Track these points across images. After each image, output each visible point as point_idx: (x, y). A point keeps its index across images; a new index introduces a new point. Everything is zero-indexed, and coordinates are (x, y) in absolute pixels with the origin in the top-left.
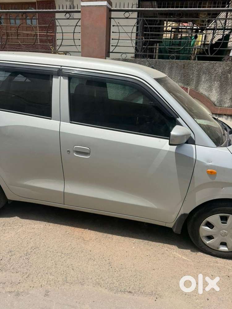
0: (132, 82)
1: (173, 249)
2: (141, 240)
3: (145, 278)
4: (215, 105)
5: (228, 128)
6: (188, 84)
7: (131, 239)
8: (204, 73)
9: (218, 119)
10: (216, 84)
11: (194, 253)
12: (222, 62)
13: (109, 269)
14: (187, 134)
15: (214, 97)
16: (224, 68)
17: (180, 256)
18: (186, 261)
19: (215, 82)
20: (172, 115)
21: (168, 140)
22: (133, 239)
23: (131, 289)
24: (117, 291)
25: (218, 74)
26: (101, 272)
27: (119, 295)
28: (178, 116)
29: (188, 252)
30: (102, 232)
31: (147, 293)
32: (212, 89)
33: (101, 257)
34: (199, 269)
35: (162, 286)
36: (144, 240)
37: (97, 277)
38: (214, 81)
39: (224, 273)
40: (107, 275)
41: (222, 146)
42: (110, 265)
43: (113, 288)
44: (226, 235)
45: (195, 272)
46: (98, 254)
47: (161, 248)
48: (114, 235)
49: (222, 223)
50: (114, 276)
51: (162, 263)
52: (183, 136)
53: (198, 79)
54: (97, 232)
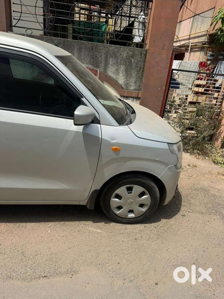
0: (29, 58)
1: (88, 225)
2: (57, 223)
3: (61, 259)
4: (122, 88)
5: (131, 108)
6: (97, 66)
7: (46, 223)
8: (111, 56)
9: (123, 100)
10: (122, 68)
11: (107, 225)
12: (126, 47)
13: (22, 259)
14: (91, 114)
15: (121, 80)
16: (128, 53)
17: (95, 230)
18: (101, 233)
19: (121, 66)
20: (76, 95)
21: (73, 120)
22: (48, 223)
23: (46, 273)
24: (31, 280)
25: (123, 58)
26: (13, 264)
27: (34, 282)
28: (82, 96)
29: (102, 224)
30: (14, 222)
31: (63, 273)
32: (119, 73)
33: (13, 248)
34: (112, 238)
35: (78, 262)
36: (60, 222)
37: (8, 270)
38: (121, 64)
39: (133, 237)
40: (20, 265)
41: (124, 124)
42: (23, 255)
43: (27, 277)
44: (132, 203)
45: (108, 242)
46: (9, 246)
47: (77, 226)
48: (27, 223)
49: (128, 193)
50: (28, 265)
51: (78, 241)
52: (87, 116)
53: (106, 62)
54: (8, 224)
